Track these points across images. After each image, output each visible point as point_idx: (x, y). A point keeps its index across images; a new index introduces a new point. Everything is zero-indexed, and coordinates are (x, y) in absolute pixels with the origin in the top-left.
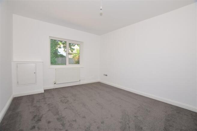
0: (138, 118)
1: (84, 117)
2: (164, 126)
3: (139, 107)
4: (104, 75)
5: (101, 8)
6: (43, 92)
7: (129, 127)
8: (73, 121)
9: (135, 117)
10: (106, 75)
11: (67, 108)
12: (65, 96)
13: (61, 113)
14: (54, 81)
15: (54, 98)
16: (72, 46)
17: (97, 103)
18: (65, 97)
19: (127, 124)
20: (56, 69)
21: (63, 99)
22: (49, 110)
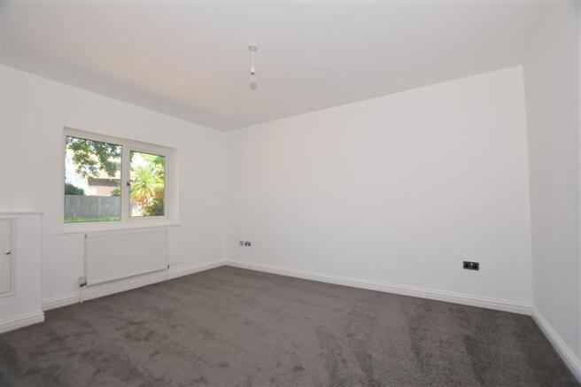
0: (357, 337)
1: (224, 365)
2: (410, 342)
3: (349, 314)
4: (241, 243)
5: (253, 71)
6: (42, 319)
7: (344, 361)
8: (196, 381)
9: (349, 335)
10: (248, 244)
11: (158, 353)
12: (135, 321)
13: (146, 371)
14: (81, 278)
15: (95, 331)
16: (109, 155)
17: (246, 323)
18: (137, 323)
19: (338, 355)
20: (86, 236)
21: (132, 329)
22: (98, 371)
